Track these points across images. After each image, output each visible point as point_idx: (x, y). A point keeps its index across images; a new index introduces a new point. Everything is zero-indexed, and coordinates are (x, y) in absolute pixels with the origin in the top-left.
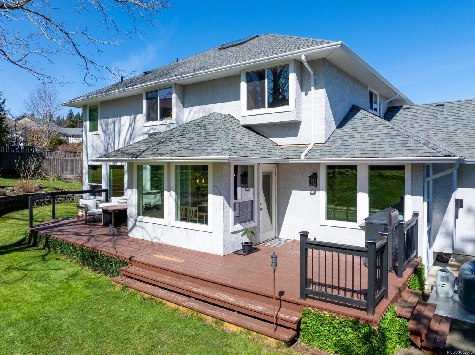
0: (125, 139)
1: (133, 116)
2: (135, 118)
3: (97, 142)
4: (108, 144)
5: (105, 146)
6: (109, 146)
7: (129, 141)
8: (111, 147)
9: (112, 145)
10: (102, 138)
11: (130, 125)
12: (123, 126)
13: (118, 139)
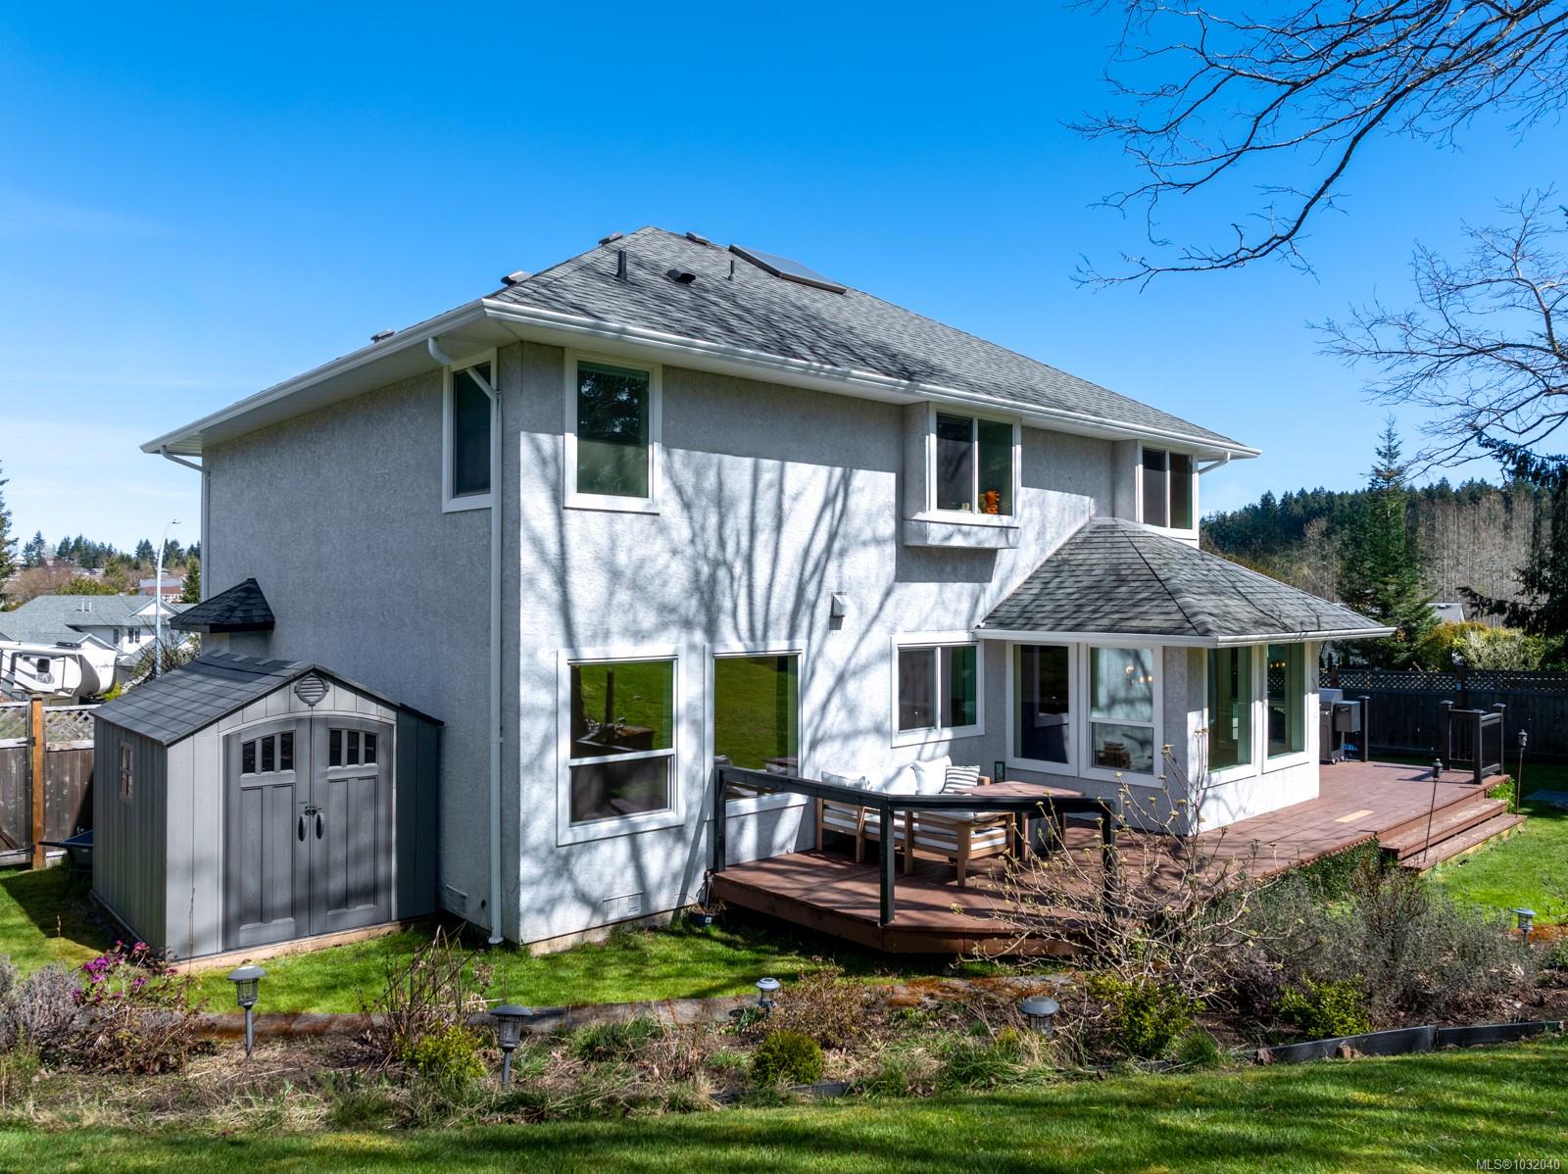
0: (807, 552)
1: (838, 471)
2: (846, 480)
3: (640, 552)
4: (716, 564)
5: (697, 573)
6: (722, 573)
7: (823, 560)
8: (732, 578)
9: (738, 568)
10: (681, 531)
11: (829, 501)
12: (795, 498)
13: (770, 549)
